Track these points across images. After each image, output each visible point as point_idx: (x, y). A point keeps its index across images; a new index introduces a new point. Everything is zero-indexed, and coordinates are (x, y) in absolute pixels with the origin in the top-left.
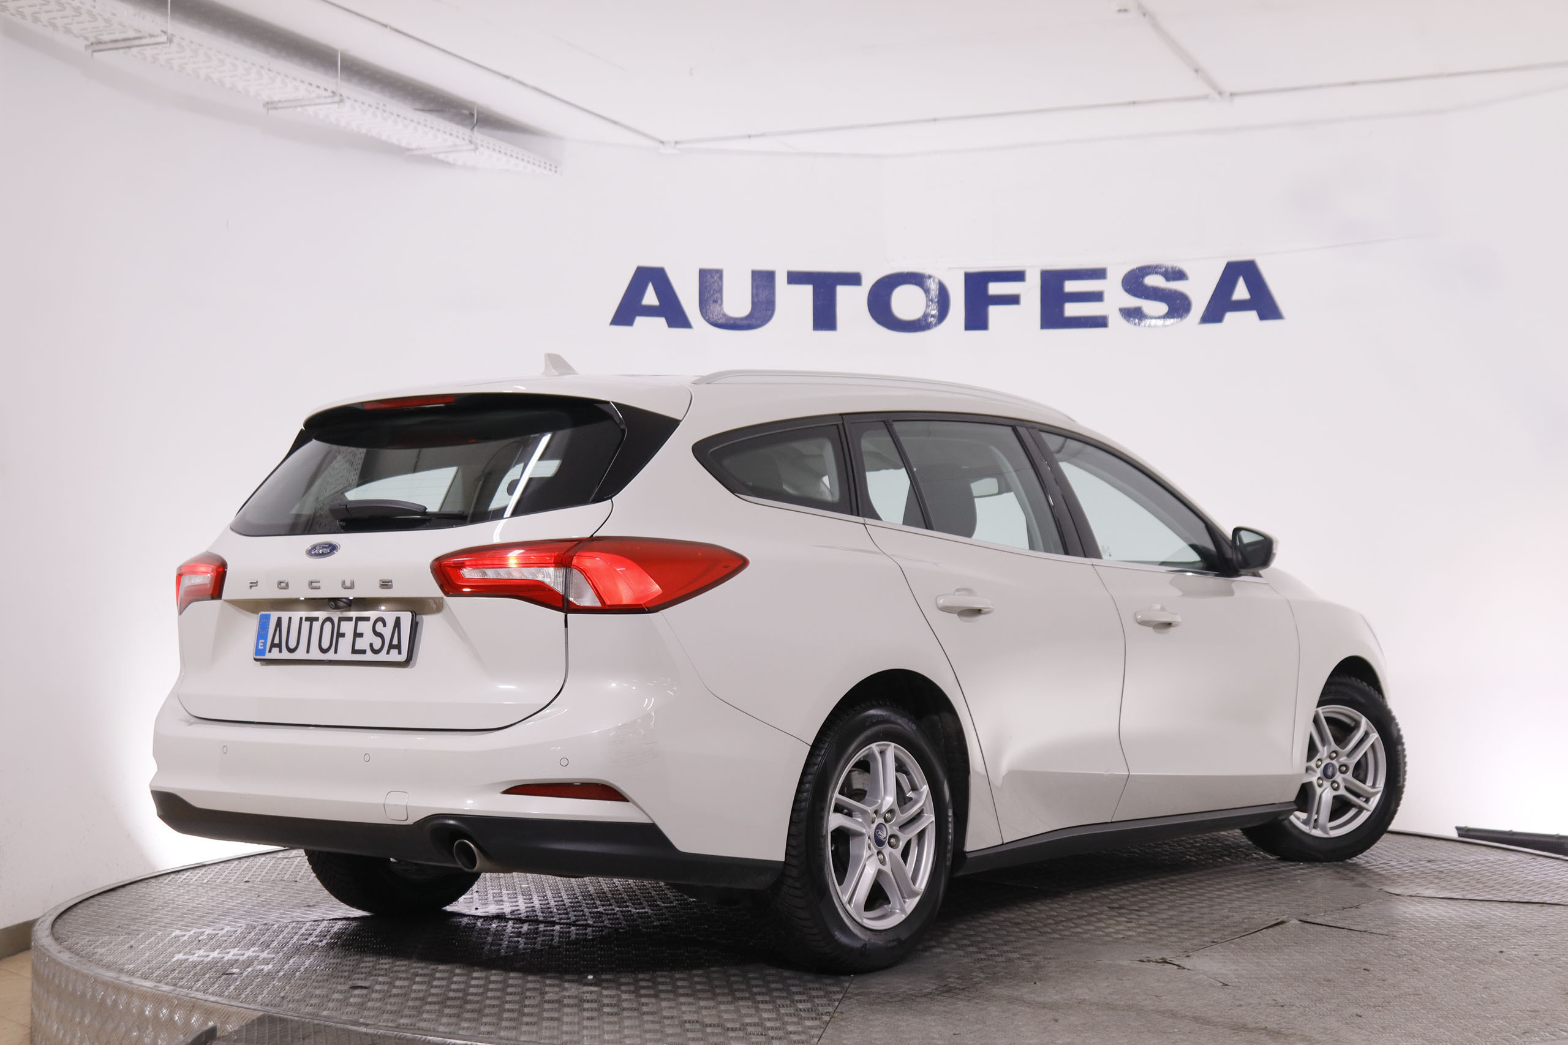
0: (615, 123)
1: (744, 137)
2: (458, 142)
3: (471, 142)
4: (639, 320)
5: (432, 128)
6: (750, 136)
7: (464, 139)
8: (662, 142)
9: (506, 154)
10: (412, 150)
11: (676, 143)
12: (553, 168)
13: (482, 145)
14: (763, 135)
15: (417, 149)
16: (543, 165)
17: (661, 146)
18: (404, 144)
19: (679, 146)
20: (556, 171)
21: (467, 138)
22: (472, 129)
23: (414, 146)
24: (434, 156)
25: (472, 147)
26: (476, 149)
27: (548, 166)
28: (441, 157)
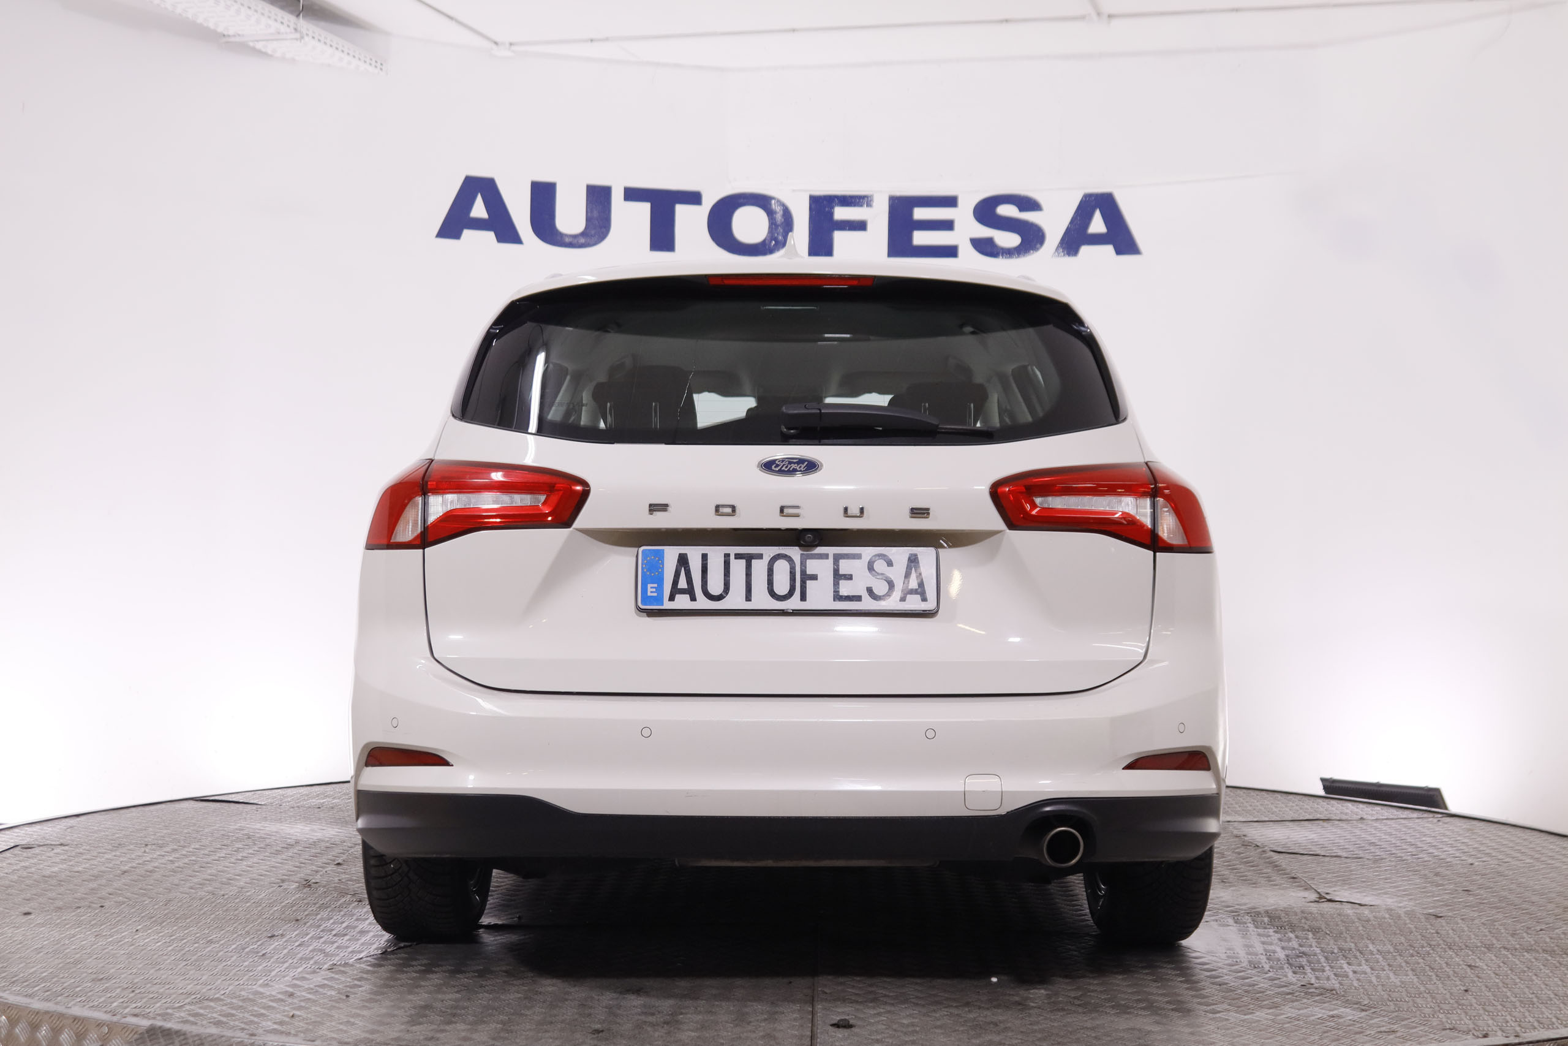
0: (451, 18)
1: (585, 41)
2: (283, 29)
3: (296, 29)
4: (467, 233)
5: (256, 11)
6: (592, 40)
7: (288, 26)
8: (496, 43)
9: (331, 46)
10: (229, 36)
11: (511, 44)
12: (379, 65)
13: (307, 35)
14: (607, 39)
15: (234, 36)
16: (368, 61)
17: (494, 46)
18: (220, 29)
19: (513, 48)
20: (381, 69)
21: (292, 25)
22: (298, 16)
23: (231, 33)
24: (251, 44)
25: (298, 35)
26: (302, 37)
27: (373, 63)
28: (259, 46)
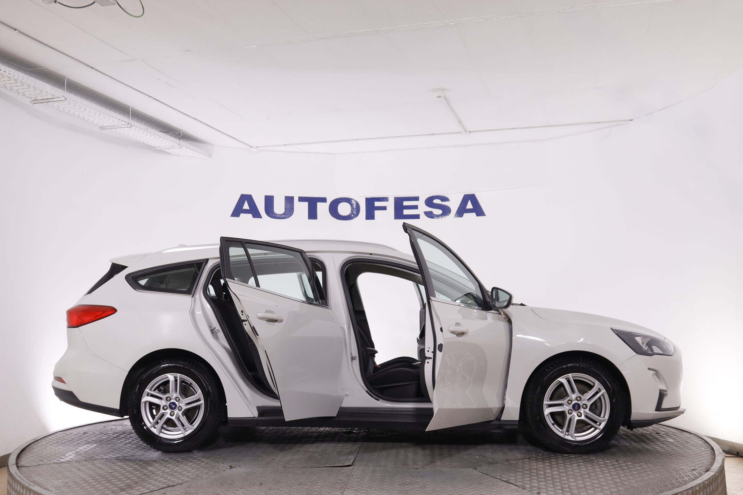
0: (234, 138)
1: (283, 145)
2: (175, 144)
3: (179, 145)
5: (165, 139)
8: (251, 147)
9: (192, 150)
10: (156, 147)
11: (257, 147)
12: (209, 156)
13: (183, 146)
14: (291, 144)
15: (158, 147)
16: (206, 155)
17: (251, 148)
18: (153, 145)
19: (258, 148)
21: (178, 143)
22: (180, 139)
24: (164, 150)
25: (180, 147)
26: (182, 147)
27: (207, 155)
28: (167, 150)
